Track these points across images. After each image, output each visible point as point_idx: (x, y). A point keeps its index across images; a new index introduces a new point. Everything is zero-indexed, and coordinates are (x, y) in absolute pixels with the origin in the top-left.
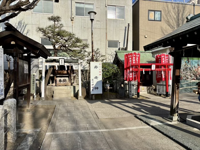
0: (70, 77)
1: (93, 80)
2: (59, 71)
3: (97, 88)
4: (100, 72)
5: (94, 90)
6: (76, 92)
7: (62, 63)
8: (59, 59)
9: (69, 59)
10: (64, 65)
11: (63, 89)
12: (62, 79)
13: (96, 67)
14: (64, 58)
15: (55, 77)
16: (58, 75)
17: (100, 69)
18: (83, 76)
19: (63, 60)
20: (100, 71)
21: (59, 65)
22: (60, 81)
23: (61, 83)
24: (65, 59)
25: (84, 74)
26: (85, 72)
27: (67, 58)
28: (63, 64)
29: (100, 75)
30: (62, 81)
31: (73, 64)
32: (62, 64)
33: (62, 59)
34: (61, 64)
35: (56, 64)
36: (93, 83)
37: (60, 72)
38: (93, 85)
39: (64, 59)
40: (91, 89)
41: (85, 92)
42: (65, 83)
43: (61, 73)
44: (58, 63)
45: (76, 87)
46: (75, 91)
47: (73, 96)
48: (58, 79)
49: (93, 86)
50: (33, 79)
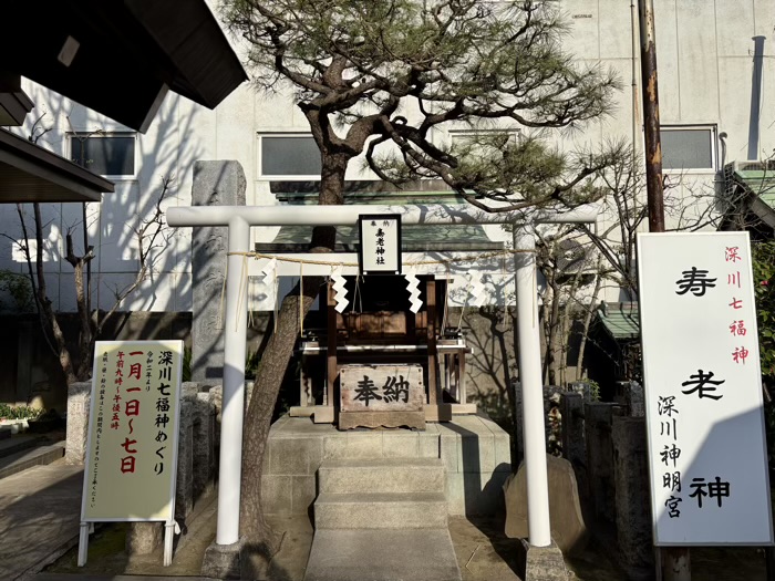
0: (431, 360)
1: (668, 405)
2: (358, 321)
3: (720, 489)
4: (739, 329)
5: (688, 504)
6: (485, 479)
7: (380, 254)
8: (362, 217)
9: (436, 219)
10: (394, 267)
11: (390, 462)
12: (379, 375)
13: (695, 281)
14: (396, 209)
15: (332, 360)
16: (350, 348)
17: (735, 304)
18: (497, 343)
19: (391, 230)
20: (737, 315)
21: (354, 271)
22: (366, 390)
23: (375, 404)
24: (405, 219)
25: (500, 335)
26: (507, 318)
27: (424, 211)
28: (390, 265)
29: (744, 354)
30: (380, 392)
31: (470, 259)
32: (381, 261)
33: (380, 223)
34: (371, 265)
35: (335, 267)
36: (669, 441)
37: (364, 325)
38: (676, 453)
39: (397, 217)
40: (660, 495)
41: (576, 498)
42: (399, 404)
43: (373, 330)
44: (353, 258)
45: (482, 445)
46: (478, 473)
47: (462, 511)
48: (351, 376)
49: (671, 468)
50: (162, 387)
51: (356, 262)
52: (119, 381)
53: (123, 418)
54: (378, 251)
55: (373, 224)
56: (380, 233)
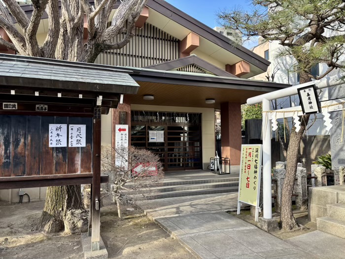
27: (328, 79)
33: (307, 90)
34: (308, 110)
35: (295, 112)
44: (299, 108)
50: (256, 161)
51: (301, 109)
52: (246, 158)
53: (247, 170)
54: (309, 103)
55: (305, 91)
56: (308, 95)
